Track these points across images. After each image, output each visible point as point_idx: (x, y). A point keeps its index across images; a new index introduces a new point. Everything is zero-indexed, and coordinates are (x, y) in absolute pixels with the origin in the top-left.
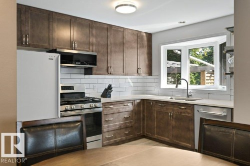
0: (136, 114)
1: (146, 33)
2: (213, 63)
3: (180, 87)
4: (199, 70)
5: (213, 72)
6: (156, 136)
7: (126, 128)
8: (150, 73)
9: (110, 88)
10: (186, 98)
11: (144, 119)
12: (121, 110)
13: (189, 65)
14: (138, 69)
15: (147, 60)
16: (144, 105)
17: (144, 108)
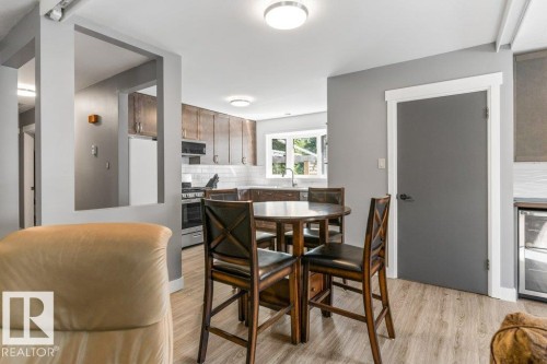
1: (250, 120)
2: (315, 152)
3: (286, 176)
4: (302, 161)
5: (315, 164)
8: (255, 163)
9: (216, 178)
10: (291, 186)
13: (294, 154)
14: (243, 158)
15: (251, 149)
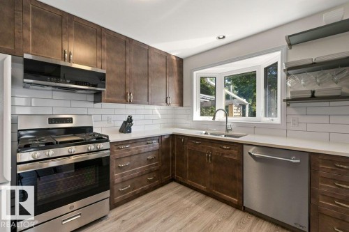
0: (163, 153)
1: (176, 57)
6: (189, 182)
7: (150, 172)
9: (130, 120)
10: (224, 132)
11: (173, 159)
12: (143, 150)
14: (167, 98)
15: (177, 88)
16: (173, 141)
17: (173, 145)
